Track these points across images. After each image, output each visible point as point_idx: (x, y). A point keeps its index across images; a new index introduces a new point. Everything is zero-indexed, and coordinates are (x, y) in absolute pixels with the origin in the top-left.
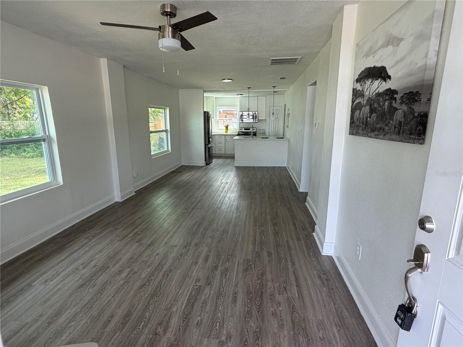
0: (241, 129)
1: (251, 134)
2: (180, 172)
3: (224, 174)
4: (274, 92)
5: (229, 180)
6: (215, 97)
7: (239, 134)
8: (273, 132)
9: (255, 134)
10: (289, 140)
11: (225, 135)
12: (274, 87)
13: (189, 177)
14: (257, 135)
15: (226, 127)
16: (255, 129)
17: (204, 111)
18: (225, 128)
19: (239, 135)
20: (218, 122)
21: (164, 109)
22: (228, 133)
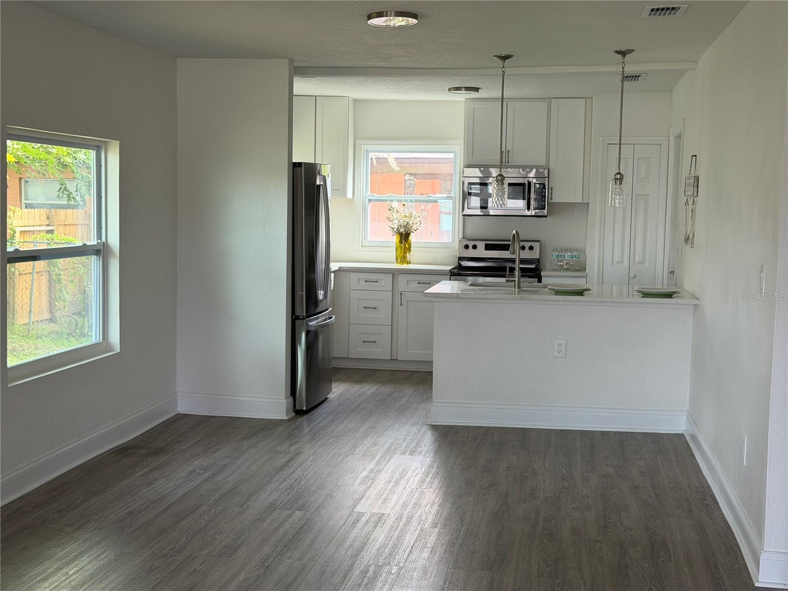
0: (471, 244)
1: (512, 270)
2: (160, 451)
3: (372, 465)
4: (626, 78)
5: (393, 502)
6: (355, 100)
7: (460, 267)
8: (621, 262)
9: (533, 271)
10: (696, 306)
11: (394, 273)
12: (623, 53)
13: (199, 480)
14: (542, 273)
15: (401, 234)
16: (536, 246)
17: (295, 160)
18: (395, 239)
19: (459, 272)
20: (365, 209)
21: (98, 149)
22: (409, 263)
